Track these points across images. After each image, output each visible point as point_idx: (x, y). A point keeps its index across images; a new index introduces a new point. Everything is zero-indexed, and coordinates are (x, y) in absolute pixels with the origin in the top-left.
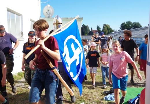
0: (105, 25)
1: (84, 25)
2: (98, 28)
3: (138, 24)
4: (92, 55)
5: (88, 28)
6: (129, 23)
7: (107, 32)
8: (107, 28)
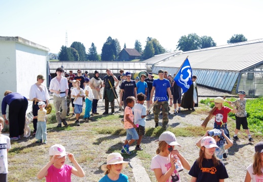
0: (150, 39)
1: (110, 38)
2: (137, 45)
3: (210, 39)
4: (204, 170)
5: (119, 44)
6: (194, 37)
7: (154, 52)
8: (152, 45)
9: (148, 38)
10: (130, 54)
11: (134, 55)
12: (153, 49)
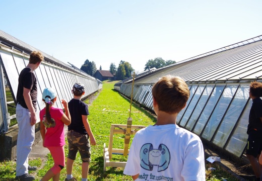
0: (123, 62)
1: (87, 60)
2: (112, 67)
6: (159, 61)
7: (125, 74)
8: (124, 68)
9: (121, 61)
10: (103, 75)
11: (106, 76)
12: (125, 71)
